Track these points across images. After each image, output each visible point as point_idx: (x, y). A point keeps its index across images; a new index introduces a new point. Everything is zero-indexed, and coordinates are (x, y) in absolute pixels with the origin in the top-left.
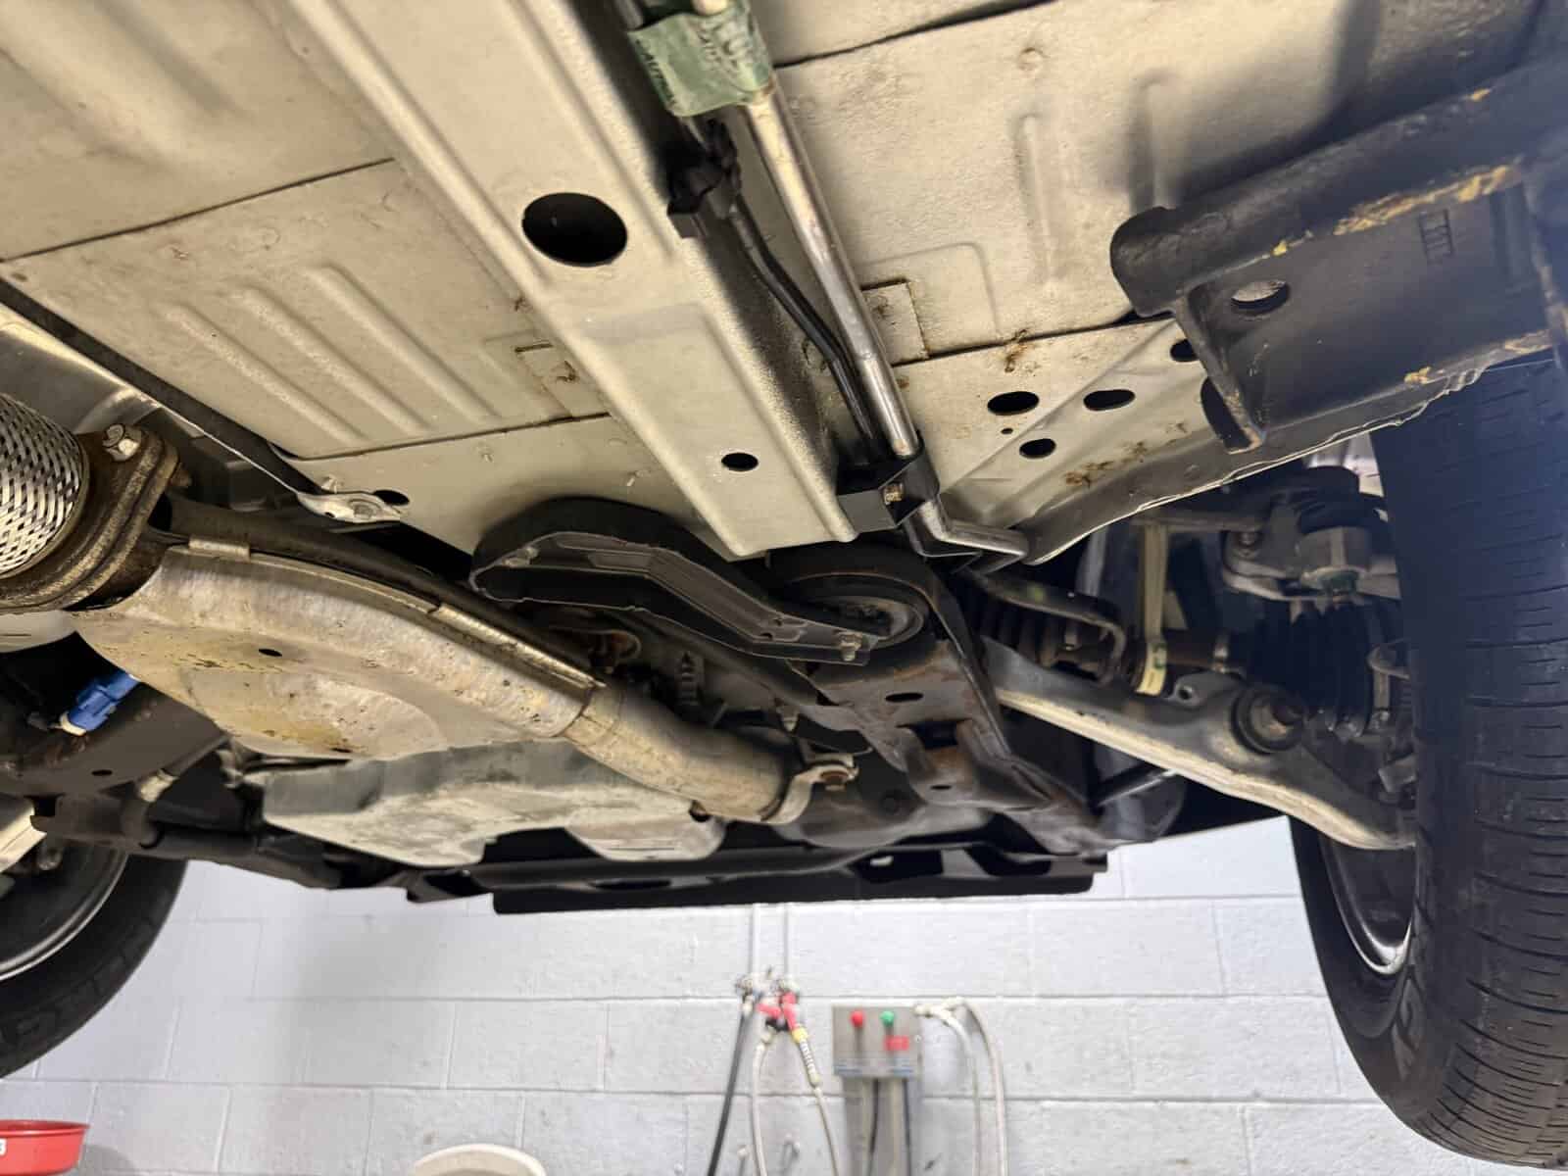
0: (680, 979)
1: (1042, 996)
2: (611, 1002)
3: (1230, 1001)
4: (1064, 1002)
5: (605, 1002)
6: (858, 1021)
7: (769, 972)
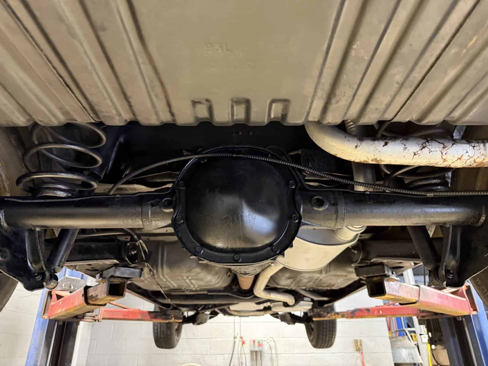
0: (222, 335)
6: (254, 342)
7: (238, 334)
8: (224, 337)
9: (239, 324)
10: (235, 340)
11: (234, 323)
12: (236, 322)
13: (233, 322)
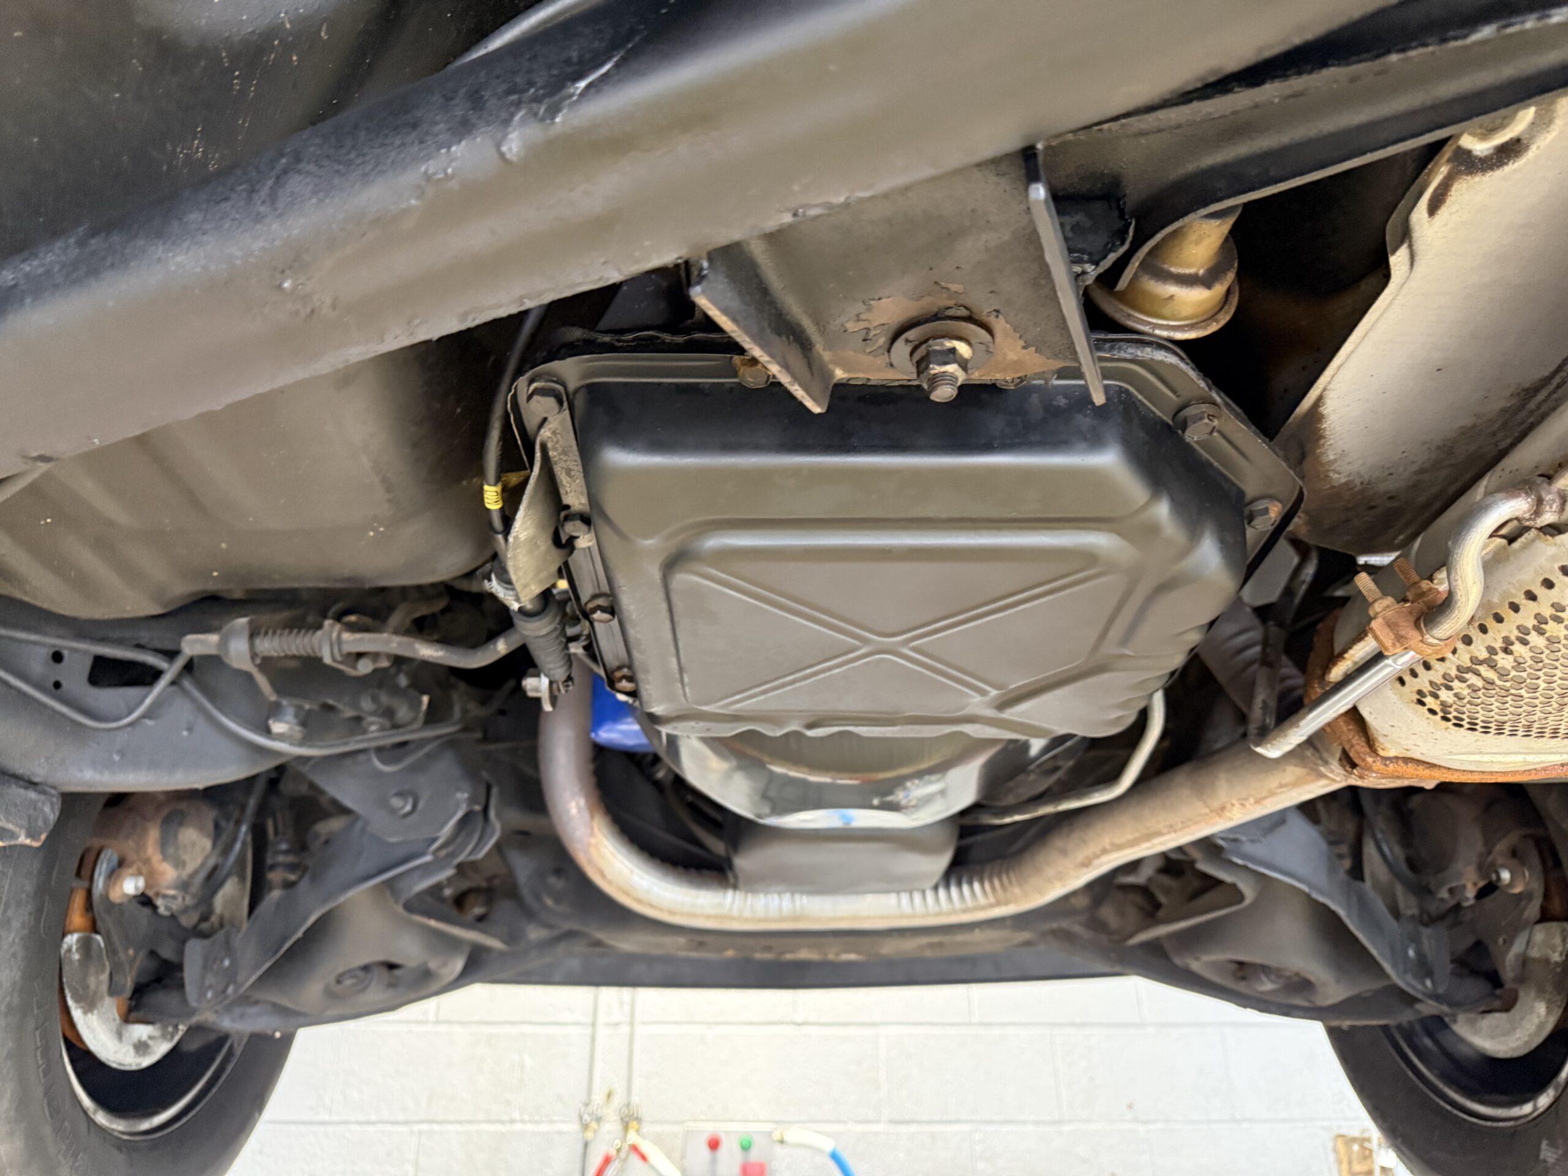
0: (508, 1102)
1: (892, 1122)
2: (425, 1127)
3: (1067, 1128)
4: (914, 1128)
5: (416, 1128)
6: (714, 1145)
7: (609, 1095)
8: (516, 1115)
9: (625, 1029)
10: (589, 1135)
11: (594, 1024)
12: (602, 1019)
13: (589, 1020)
